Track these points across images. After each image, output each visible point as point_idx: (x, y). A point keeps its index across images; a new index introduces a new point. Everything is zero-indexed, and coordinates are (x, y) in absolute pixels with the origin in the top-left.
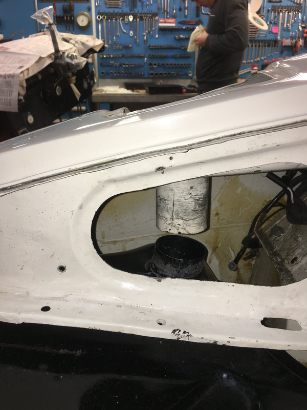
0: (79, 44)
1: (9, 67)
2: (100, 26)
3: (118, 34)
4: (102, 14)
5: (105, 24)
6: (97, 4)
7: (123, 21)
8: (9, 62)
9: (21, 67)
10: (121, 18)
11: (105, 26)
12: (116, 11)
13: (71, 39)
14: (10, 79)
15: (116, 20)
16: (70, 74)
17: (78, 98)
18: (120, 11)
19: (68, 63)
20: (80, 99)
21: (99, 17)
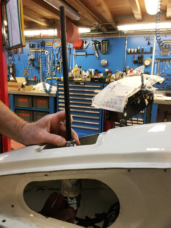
0: (152, 80)
1: (121, 92)
2: (156, 65)
3: (166, 68)
4: (158, 59)
5: (159, 64)
6: (156, 55)
7: (169, 62)
8: (121, 90)
9: (127, 93)
10: (168, 61)
11: (159, 65)
12: (166, 57)
13: (148, 78)
14: (122, 98)
15: (165, 62)
16: (147, 95)
17: (147, 104)
18: (168, 58)
19: (147, 90)
20: (147, 105)
21: (156, 61)
